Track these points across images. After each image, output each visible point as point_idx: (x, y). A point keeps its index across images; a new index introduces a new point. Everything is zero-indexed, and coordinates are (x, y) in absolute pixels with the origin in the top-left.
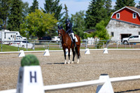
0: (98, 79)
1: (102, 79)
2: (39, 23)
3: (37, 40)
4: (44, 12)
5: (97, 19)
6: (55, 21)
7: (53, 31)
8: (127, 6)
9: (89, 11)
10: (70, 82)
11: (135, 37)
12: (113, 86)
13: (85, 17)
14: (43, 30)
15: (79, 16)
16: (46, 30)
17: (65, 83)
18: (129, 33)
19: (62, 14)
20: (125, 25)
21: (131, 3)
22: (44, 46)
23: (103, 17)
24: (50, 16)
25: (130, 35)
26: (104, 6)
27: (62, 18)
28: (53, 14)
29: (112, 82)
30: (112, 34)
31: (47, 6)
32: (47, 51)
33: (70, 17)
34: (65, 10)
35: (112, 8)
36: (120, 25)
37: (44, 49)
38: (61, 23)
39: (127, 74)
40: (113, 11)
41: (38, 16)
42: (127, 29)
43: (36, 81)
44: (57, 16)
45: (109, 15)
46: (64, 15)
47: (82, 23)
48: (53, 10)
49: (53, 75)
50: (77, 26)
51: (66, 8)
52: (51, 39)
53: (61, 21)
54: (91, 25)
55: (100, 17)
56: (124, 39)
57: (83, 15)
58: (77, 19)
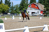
0: (24, 28)
1: (25, 28)
2: (3, 8)
3: (2, 14)
4: (4, 4)
5: (23, 7)
6: (8, 7)
7: (8, 11)
8: (34, 2)
9: (20, 4)
10: (14, 29)
11: (36, 13)
12: (29, 30)
13: (19, 6)
14: (4, 10)
15: (17, 6)
16: (5, 11)
17: (12, 29)
18: (34, 12)
19: (11, 5)
20: (33, 9)
21: (35, 2)
22: (4, 16)
23: (25, 6)
24: (7, 6)
25: (35, 12)
26: (26, 3)
27: (11, 6)
28: (8, 5)
29: (29, 29)
30: (29, 12)
31: (5, 2)
32: (6, 18)
33: (14, 6)
34: (12, 4)
35: (29, 3)
36: (31, 9)
37: (4, 17)
38: (11, 8)
39: (34, 26)
40: (29, 4)
41: (2, 6)
42: (34, 11)
43: (2, 28)
44: (9, 6)
45: (28, 6)
46: (12, 5)
47: (18, 8)
48: (8, 4)
49: (8, 26)
50: (16, 9)
51: (12, 3)
52: (7, 14)
53: (11, 7)
54: (21, 9)
55: (24, 6)
56: (33, 14)
57: (18, 6)
58: (16, 7)
